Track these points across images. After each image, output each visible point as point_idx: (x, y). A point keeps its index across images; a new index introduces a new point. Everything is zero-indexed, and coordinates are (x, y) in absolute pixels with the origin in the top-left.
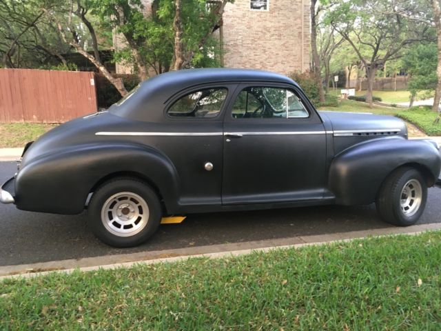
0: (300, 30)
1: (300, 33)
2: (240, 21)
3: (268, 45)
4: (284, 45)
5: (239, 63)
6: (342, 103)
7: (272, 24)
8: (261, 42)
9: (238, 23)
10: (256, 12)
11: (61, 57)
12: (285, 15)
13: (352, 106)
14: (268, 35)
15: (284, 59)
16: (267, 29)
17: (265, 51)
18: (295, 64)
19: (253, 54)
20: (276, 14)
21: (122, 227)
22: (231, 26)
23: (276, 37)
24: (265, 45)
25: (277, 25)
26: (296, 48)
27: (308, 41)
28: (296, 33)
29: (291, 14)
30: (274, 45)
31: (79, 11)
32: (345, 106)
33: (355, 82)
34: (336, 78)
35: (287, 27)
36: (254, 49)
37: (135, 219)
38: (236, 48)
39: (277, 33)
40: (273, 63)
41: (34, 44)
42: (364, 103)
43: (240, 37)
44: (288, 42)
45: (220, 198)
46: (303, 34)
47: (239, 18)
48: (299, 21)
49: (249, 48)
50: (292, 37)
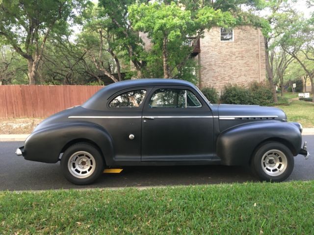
0: (257, 53)
1: (258, 54)
2: (213, 49)
3: (234, 64)
4: (245, 63)
5: (213, 77)
6: (293, 103)
7: (237, 50)
8: (229, 62)
9: (212, 50)
10: (225, 42)
11: (98, 78)
12: (246, 43)
13: (301, 104)
14: (234, 57)
15: (246, 73)
16: (233, 54)
17: (232, 68)
18: (254, 76)
19: (223, 70)
20: (239, 43)
21: (81, 172)
22: (207, 53)
23: (240, 58)
24: (231, 64)
25: (240, 50)
26: (255, 65)
27: (263, 60)
28: (255, 55)
29: (250, 42)
30: (238, 64)
31: (110, 49)
32: (295, 105)
33: (311, 88)
34: (294, 85)
35: (247, 51)
36: (224, 67)
37: (88, 168)
38: (211, 67)
39: (240, 55)
40: (237, 76)
41: (83, 70)
42: (311, 102)
43: (213, 60)
44: (249, 61)
45: (140, 157)
46: (260, 55)
47: (213, 47)
48: (256, 46)
49: (220, 67)
50: (252, 58)
